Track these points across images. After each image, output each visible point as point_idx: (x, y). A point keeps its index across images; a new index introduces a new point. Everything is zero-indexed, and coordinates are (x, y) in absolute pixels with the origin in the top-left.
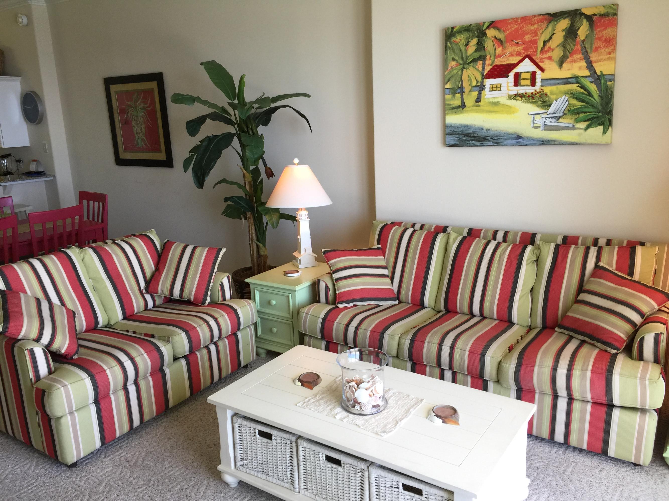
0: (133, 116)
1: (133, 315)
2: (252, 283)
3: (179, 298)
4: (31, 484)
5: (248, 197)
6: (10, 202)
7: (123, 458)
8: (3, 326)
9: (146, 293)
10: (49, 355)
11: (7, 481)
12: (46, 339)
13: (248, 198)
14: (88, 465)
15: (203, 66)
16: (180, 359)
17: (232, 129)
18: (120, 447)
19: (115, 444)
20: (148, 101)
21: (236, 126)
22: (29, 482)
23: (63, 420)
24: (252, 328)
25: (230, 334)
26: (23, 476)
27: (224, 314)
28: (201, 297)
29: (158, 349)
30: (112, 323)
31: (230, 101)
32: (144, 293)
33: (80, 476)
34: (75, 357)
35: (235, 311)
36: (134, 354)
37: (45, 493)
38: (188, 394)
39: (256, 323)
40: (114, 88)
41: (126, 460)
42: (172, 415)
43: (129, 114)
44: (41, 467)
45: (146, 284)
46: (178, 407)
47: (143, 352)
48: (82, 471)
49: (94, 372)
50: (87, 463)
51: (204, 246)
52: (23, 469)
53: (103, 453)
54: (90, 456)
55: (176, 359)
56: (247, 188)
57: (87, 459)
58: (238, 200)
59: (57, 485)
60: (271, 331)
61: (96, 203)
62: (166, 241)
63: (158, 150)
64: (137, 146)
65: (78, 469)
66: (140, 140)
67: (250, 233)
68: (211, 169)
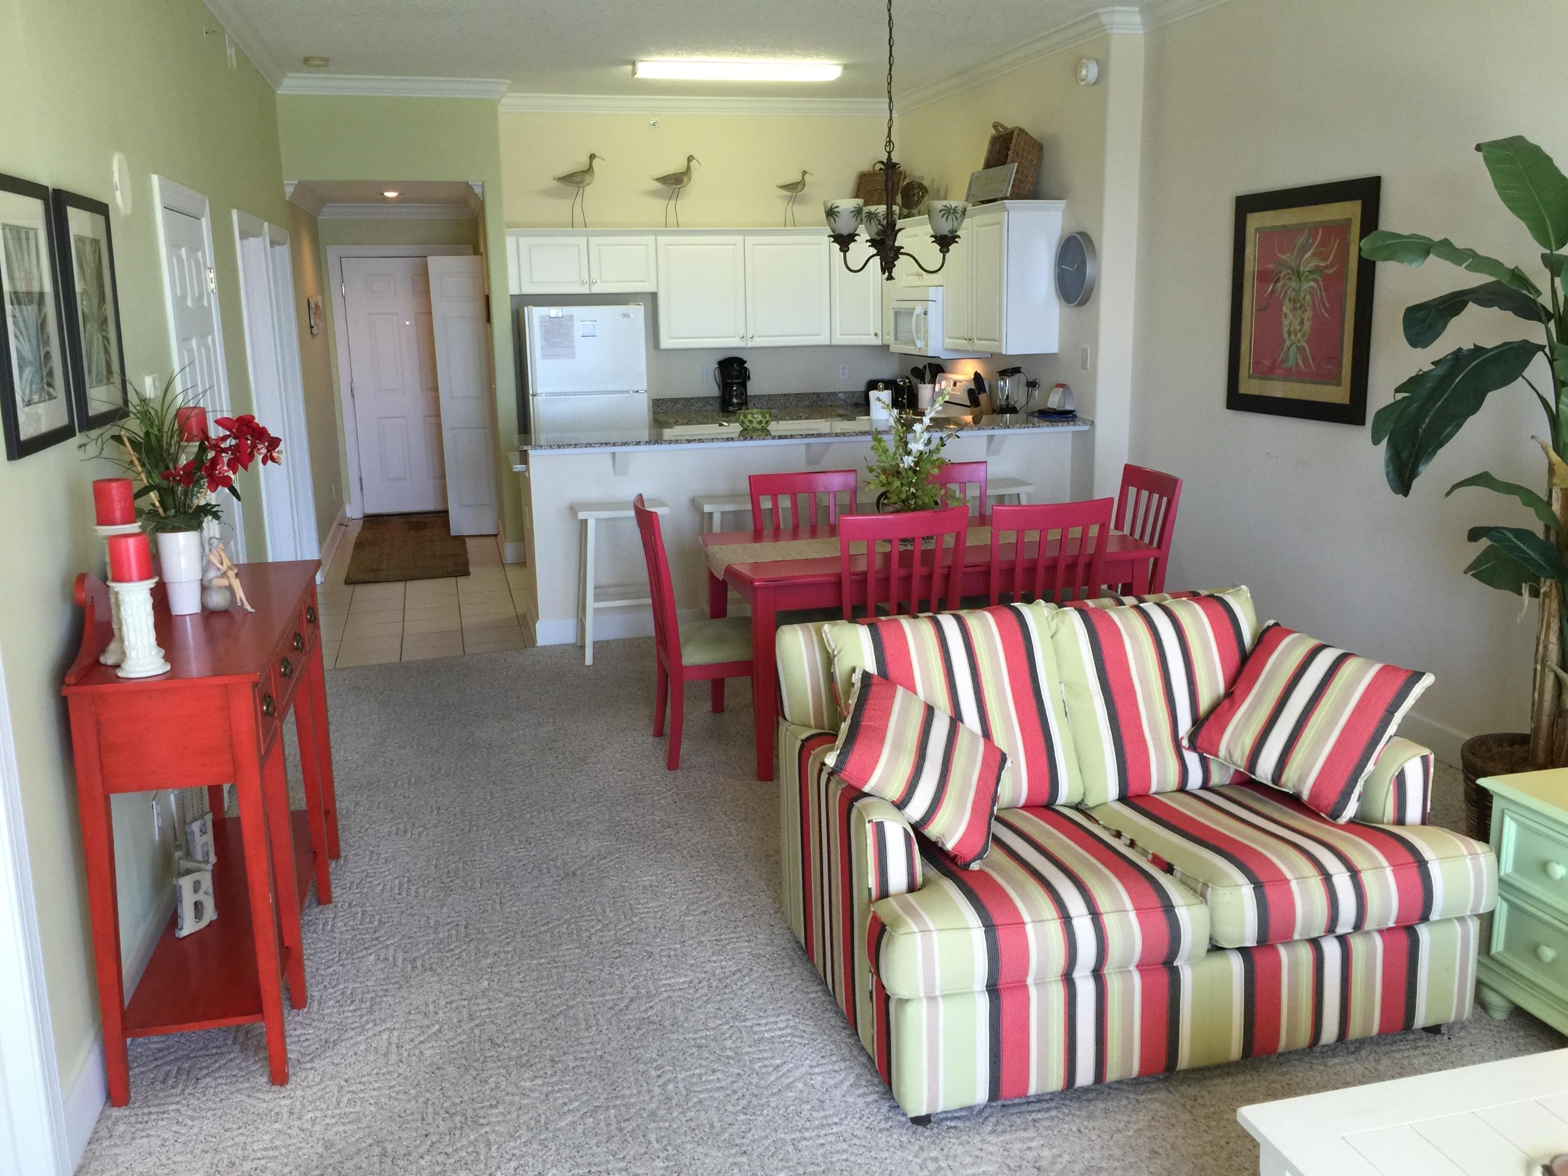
0: (1288, 288)
1: (1145, 796)
2: (1501, 796)
3: (1270, 784)
4: (829, 1125)
5: (1552, 532)
6: (982, 474)
7: (1030, 1155)
8: (838, 756)
9: (1189, 748)
10: (916, 847)
11: (790, 1094)
12: (917, 809)
13: (1553, 539)
14: (951, 1135)
15: (1481, 154)
16: (1227, 952)
17: (1536, 333)
18: (1034, 1121)
19: (1024, 1108)
20: (1330, 252)
21: (1552, 325)
22: (826, 1117)
23: (910, 1010)
24: (1474, 927)
25: (1391, 924)
26: (821, 1099)
27: (1384, 862)
28: (1331, 797)
29: (1169, 908)
30: (1091, 802)
31: (1549, 252)
32: (1185, 748)
33: (925, 1155)
34: (975, 866)
35: (1422, 863)
36: (1103, 903)
37: (847, 1160)
38: (1235, 1049)
39: (1491, 915)
40: (1256, 221)
41: (1036, 1162)
42: (1183, 1089)
43: (1279, 285)
44: (861, 1091)
45: (1193, 725)
46: (1207, 1074)
47: (1128, 904)
48: (934, 1142)
49: (998, 919)
50: (951, 1127)
51: (1371, 656)
52: (827, 1081)
53: (993, 1120)
54: (963, 1113)
55: (1215, 948)
56: (1556, 507)
57: (955, 1117)
58: (1515, 540)
59: (873, 1154)
60: (1534, 951)
61: (1156, 497)
62: (1271, 622)
63: (1334, 379)
64: (1284, 366)
65: (928, 1133)
66: (1293, 348)
67: (1542, 637)
68: (1441, 445)
